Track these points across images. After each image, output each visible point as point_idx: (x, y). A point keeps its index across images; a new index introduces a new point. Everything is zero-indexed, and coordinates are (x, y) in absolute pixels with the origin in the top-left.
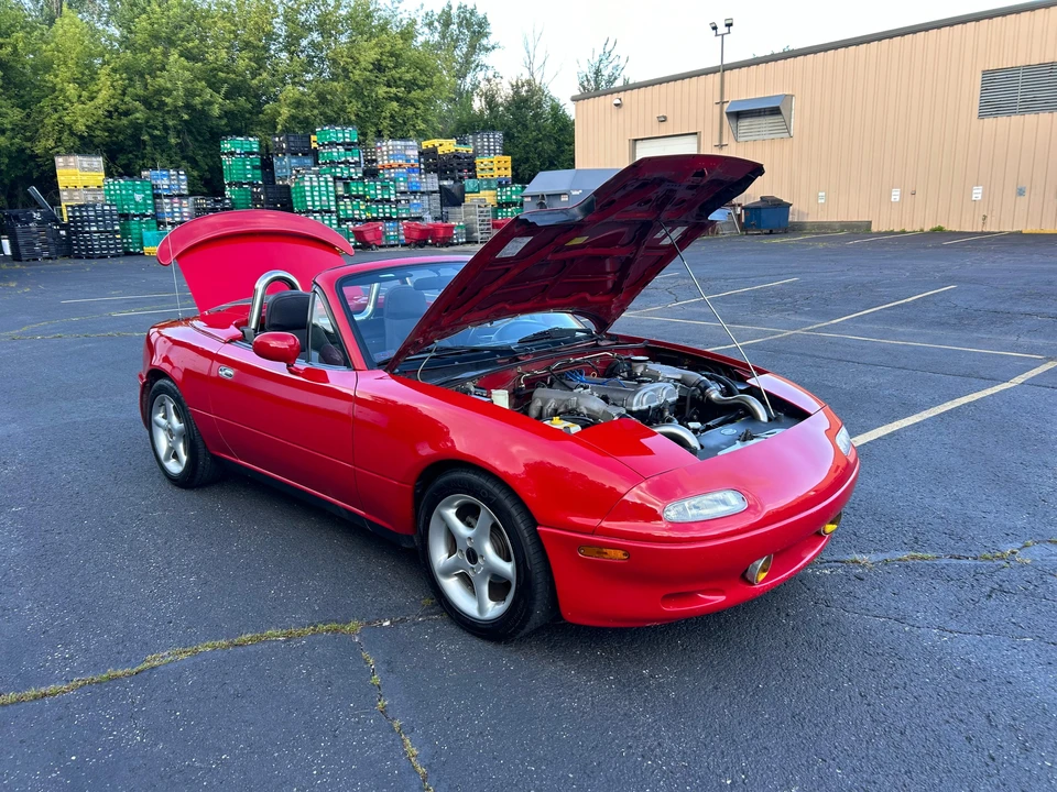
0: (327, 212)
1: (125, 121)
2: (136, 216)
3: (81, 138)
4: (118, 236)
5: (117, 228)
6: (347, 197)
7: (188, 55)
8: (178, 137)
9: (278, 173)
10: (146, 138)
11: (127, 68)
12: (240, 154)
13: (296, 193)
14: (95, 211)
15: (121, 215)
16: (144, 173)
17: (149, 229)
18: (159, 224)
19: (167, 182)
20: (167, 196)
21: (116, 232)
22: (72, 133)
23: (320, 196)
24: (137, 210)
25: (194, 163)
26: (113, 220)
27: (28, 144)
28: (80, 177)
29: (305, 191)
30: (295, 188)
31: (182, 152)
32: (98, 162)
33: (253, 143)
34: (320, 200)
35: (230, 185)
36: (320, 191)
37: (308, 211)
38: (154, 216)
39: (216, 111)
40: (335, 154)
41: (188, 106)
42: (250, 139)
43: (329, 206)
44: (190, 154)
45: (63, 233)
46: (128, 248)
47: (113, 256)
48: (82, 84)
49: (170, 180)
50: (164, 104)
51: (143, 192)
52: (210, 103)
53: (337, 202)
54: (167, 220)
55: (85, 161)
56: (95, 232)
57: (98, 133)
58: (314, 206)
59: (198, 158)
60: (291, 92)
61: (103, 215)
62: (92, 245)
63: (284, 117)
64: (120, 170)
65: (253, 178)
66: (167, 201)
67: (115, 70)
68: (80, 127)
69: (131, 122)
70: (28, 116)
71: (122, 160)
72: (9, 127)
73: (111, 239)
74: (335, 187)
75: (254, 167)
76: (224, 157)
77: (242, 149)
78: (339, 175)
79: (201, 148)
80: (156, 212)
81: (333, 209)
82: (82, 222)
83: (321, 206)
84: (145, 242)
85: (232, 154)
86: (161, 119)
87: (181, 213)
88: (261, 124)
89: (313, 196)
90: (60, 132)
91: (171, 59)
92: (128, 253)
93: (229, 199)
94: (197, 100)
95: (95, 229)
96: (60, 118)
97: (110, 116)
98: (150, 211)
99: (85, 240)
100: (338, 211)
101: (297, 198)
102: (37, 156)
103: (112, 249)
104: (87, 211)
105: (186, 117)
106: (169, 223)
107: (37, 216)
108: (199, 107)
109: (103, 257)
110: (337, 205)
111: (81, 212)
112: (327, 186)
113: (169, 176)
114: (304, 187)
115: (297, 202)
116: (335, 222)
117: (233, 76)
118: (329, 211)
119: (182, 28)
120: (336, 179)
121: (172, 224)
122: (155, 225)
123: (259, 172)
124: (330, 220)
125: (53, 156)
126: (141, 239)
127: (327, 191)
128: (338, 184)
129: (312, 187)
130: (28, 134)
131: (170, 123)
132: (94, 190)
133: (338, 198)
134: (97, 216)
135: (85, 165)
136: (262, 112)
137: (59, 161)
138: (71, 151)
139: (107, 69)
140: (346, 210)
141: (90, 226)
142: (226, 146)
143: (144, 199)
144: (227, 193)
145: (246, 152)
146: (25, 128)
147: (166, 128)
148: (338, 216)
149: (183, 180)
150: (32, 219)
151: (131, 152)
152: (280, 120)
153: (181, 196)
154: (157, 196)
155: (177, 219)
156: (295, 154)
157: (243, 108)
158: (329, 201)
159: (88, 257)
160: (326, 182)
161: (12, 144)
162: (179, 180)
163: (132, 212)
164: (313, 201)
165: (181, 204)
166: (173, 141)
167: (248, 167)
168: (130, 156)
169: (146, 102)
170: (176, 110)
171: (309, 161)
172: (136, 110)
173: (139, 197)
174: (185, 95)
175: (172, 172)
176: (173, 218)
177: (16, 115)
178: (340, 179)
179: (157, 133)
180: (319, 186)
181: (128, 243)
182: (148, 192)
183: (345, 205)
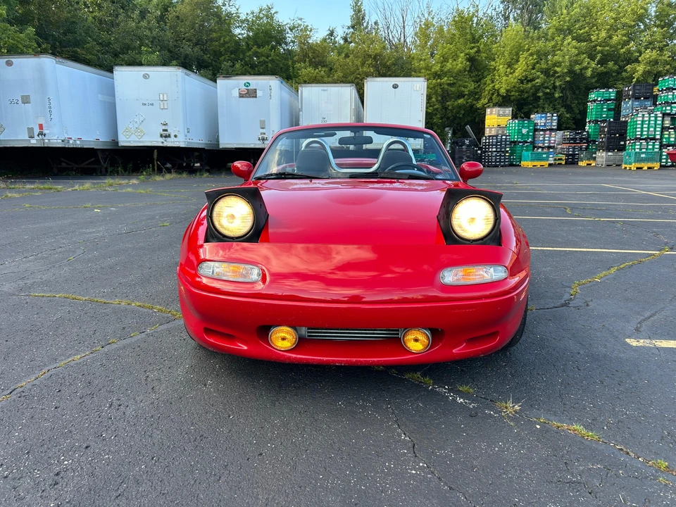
0: (651, 139)
1: (530, 85)
2: (521, 142)
3: (503, 97)
4: (507, 154)
5: (508, 149)
6: (672, 128)
7: (578, 39)
8: (562, 92)
9: (623, 112)
10: (540, 94)
11: (538, 52)
12: (601, 101)
13: (631, 126)
14: (497, 139)
15: (511, 142)
16: (532, 116)
17: (527, 150)
18: (534, 147)
19: (544, 121)
20: (542, 130)
21: (507, 152)
22: (498, 95)
23: (648, 128)
24: (522, 139)
25: (569, 108)
26: (506, 145)
27: (475, 102)
28: (497, 120)
29: (637, 124)
30: (631, 122)
31: (563, 102)
32: (509, 111)
33: (612, 93)
34: (648, 131)
35: (589, 122)
36: (649, 124)
37: (636, 139)
38: (533, 143)
39: (589, 73)
40: (670, 97)
41: (571, 72)
42: (611, 90)
43: (655, 135)
44: (568, 103)
45: (479, 152)
46: (513, 162)
47: (502, 166)
48: (510, 65)
49: (546, 120)
50: (556, 72)
51: (528, 128)
52: (586, 68)
53: (662, 132)
54: (540, 145)
55: (501, 110)
56: (495, 152)
57: (513, 93)
58: (641, 135)
59: (573, 105)
60: (649, 54)
61: (501, 141)
62: (491, 159)
63: (640, 72)
64: (522, 115)
65: (606, 117)
66: (541, 133)
67: (532, 55)
68: (503, 91)
69: (534, 86)
70: (479, 86)
71: (526, 109)
72: (467, 93)
73: (503, 156)
74: (663, 121)
75: (609, 110)
76: (589, 104)
77: (603, 97)
78: (669, 112)
79: (577, 99)
80: (534, 140)
81: (658, 137)
82: (489, 146)
83: (648, 135)
84: (523, 159)
85: (595, 101)
86: (552, 82)
87: (550, 141)
88: (623, 79)
89: (642, 128)
90: (493, 94)
91: (566, 42)
92: (511, 165)
93: (588, 132)
94: (577, 67)
95: (495, 150)
96: (494, 86)
97: (522, 83)
98: (530, 139)
99: (488, 156)
100: (661, 139)
101: (630, 129)
102: (478, 109)
103: (502, 162)
104: (492, 139)
105: (568, 79)
106: (541, 147)
107: (467, 142)
108: (578, 71)
109: (497, 166)
110: (662, 134)
111: (489, 140)
112: (656, 121)
113: (546, 117)
114: (637, 121)
115: (630, 133)
116: (657, 147)
117: (607, 48)
118: (654, 139)
119: (579, 20)
120: (664, 115)
121: (543, 148)
122: (532, 148)
123: (612, 113)
124: (654, 145)
125: (486, 108)
126: (521, 156)
127: (656, 124)
128: (665, 118)
129: (643, 121)
130: (477, 96)
131: (557, 84)
132: (503, 127)
133: (663, 129)
134: (497, 142)
135: (501, 113)
136: (626, 71)
137: (488, 111)
138: (495, 105)
139: (526, 54)
140: (669, 138)
141: (492, 148)
142: (592, 96)
143: (528, 132)
144: (587, 128)
145: (604, 100)
146: (476, 93)
147: (555, 87)
148: (661, 143)
149: (555, 120)
150: (464, 144)
151: (531, 104)
152: (636, 75)
153: (551, 130)
154: (536, 130)
155: (546, 145)
156: (638, 98)
157: (611, 70)
158: (655, 131)
159: (488, 166)
160: (656, 117)
161: (467, 103)
162: (552, 120)
163: (519, 140)
164: (642, 131)
165: (550, 135)
166: (557, 95)
167: (605, 110)
168: (531, 106)
169: (546, 72)
170: (564, 75)
171: (648, 103)
172: (538, 78)
173: (524, 131)
174: (570, 65)
175: (548, 115)
176: (544, 144)
177: (472, 86)
178: (669, 114)
179: (548, 91)
180: (649, 121)
181: (513, 159)
182: (531, 128)
183: (669, 134)
